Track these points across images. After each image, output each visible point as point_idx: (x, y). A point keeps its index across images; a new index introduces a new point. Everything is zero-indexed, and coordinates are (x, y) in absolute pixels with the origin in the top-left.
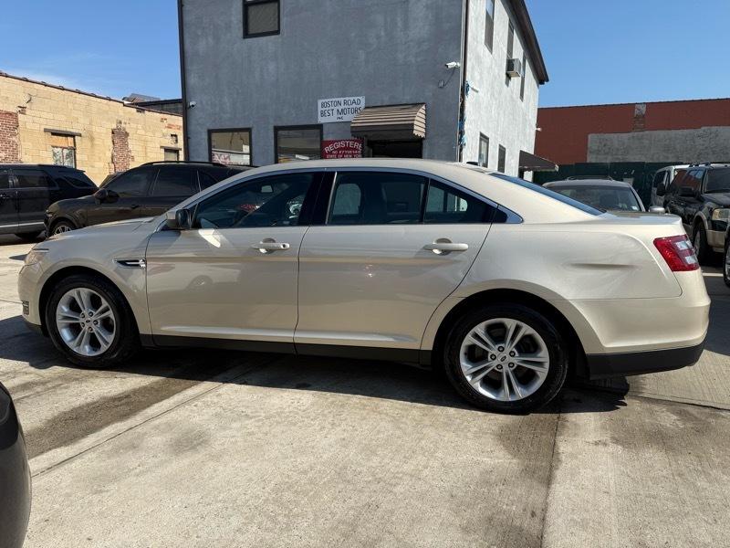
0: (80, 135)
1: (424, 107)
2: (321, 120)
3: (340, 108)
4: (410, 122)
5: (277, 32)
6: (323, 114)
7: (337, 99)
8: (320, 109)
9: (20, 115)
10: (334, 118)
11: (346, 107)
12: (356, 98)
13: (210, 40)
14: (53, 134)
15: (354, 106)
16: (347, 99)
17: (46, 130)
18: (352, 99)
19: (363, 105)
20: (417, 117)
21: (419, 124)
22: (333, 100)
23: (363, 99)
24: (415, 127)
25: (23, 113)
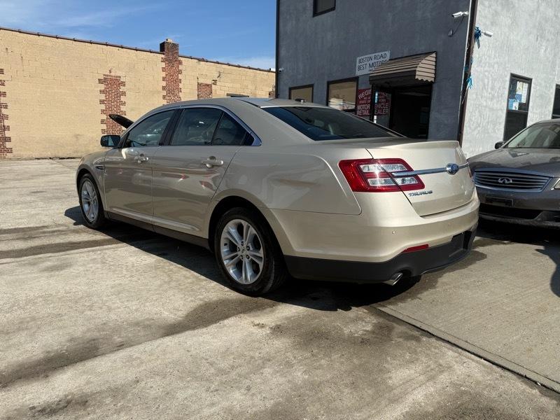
1: (434, 55)
2: (358, 73)
3: (371, 62)
4: (413, 69)
5: (333, 9)
6: (359, 69)
7: (369, 56)
8: (358, 64)
9: (213, 86)
10: (366, 71)
11: (376, 61)
12: (383, 53)
13: (294, 22)
15: (382, 59)
16: (377, 54)
17: (228, 94)
18: (380, 54)
19: (388, 58)
20: (421, 65)
21: (425, 70)
22: (367, 56)
23: (388, 53)
24: (417, 73)
25: (215, 84)
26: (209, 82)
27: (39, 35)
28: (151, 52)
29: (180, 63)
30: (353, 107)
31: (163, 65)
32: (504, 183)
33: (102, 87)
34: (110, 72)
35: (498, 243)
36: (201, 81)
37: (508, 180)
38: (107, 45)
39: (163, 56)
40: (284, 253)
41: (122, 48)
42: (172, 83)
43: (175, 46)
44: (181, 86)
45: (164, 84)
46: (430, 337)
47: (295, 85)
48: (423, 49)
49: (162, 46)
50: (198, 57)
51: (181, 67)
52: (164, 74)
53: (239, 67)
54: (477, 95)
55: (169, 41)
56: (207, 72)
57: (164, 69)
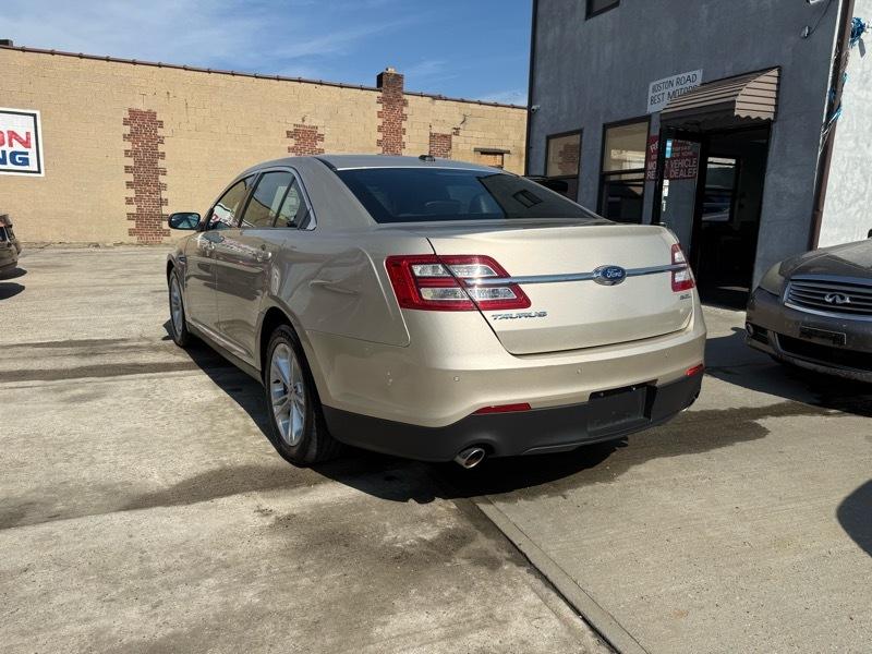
0: (508, 152)
1: (775, 73)
2: (651, 109)
3: (671, 90)
4: (731, 99)
5: (616, 4)
6: (653, 101)
7: (668, 79)
8: (651, 94)
9: (454, 137)
10: (663, 105)
11: (681, 87)
12: (691, 74)
13: (558, 30)
14: (483, 153)
15: (689, 84)
16: (680, 76)
17: (476, 150)
18: (686, 75)
19: (699, 81)
20: (745, 91)
21: (754, 100)
22: (665, 80)
23: (699, 73)
24: (738, 105)
25: (456, 134)
26: (447, 131)
27: (209, 72)
28: (362, 89)
29: (405, 103)
30: (642, 166)
31: (380, 107)
32: (834, 303)
33: (292, 142)
34: (303, 121)
35: (812, 413)
36: (436, 130)
37: (843, 298)
38: (300, 81)
39: (380, 94)
40: (323, 402)
41: (321, 84)
42: (392, 132)
43: (398, 78)
44: (405, 138)
45: (380, 136)
46: (519, 565)
47: (555, 133)
48: (757, 63)
49: (380, 78)
50: (431, 94)
51: (405, 110)
52: (380, 122)
53: (496, 105)
54: (857, 140)
55: (391, 70)
56: (445, 115)
57: (380, 115)
